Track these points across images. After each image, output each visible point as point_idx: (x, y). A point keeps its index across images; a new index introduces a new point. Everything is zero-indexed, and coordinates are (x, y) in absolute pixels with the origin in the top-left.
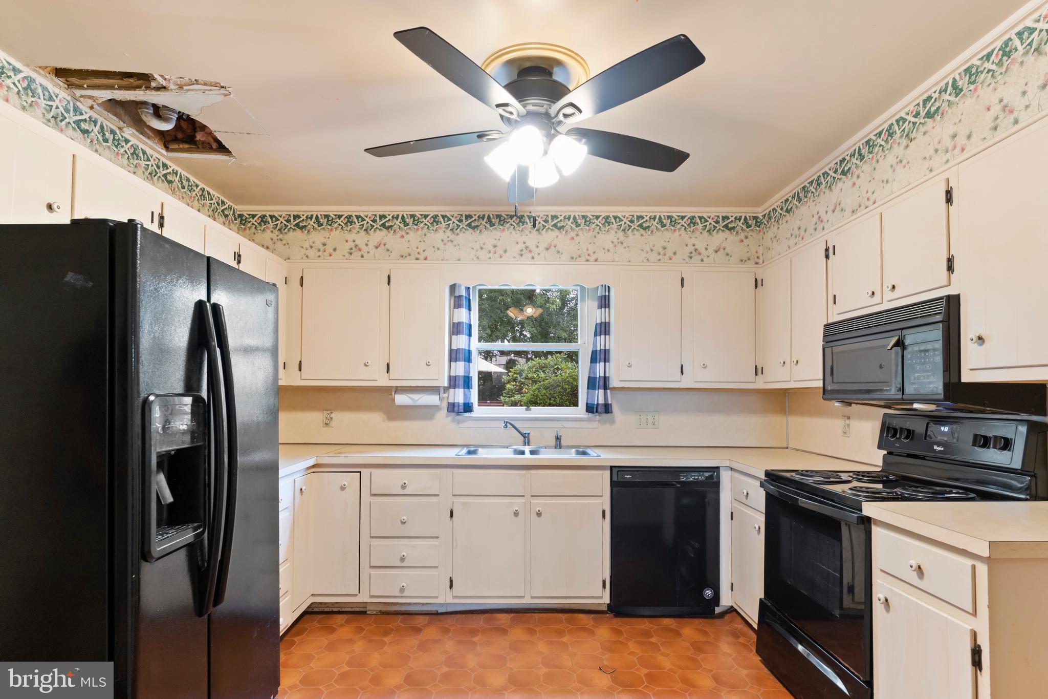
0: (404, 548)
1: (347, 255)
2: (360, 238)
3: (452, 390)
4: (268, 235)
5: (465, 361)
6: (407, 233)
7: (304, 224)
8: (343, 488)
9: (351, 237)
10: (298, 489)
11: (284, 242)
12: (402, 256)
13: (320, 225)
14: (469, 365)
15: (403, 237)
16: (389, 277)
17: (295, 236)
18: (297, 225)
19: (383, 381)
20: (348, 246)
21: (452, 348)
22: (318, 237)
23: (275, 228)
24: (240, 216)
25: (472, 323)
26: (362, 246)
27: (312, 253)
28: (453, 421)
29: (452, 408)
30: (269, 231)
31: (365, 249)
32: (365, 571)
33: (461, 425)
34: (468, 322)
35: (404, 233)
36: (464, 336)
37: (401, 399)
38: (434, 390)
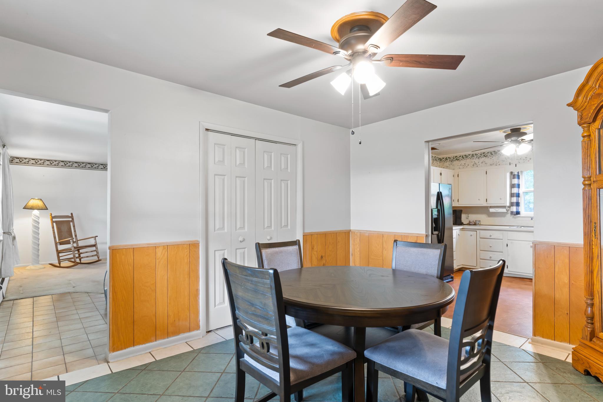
0: (490, 254)
1: (472, 166)
2: (477, 161)
3: (512, 207)
4: (447, 163)
5: (516, 197)
6: (493, 157)
7: (459, 158)
8: (471, 236)
9: (473, 161)
10: (458, 234)
11: (453, 164)
12: (491, 165)
13: (463, 158)
14: (519, 199)
15: (491, 158)
16: (486, 172)
17: (456, 163)
18: (456, 159)
19: (485, 204)
20: (472, 164)
21: (512, 193)
22: (463, 162)
23: (450, 161)
24: (440, 159)
25: (520, 183)
26: (477, 163)
27: (461, 167)
28: (513, 217)
29: (512, 213)
30: (448, 162)
31: (478, 164)
32: (479, 260)
33: (516, 219)
34: (518, 183)
35: (491, 157)
36: (516, 188)
37: (492, 210)
38: (504, 207)
